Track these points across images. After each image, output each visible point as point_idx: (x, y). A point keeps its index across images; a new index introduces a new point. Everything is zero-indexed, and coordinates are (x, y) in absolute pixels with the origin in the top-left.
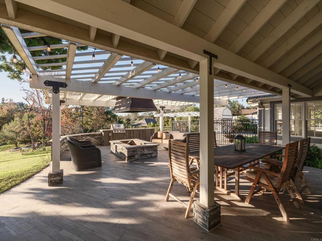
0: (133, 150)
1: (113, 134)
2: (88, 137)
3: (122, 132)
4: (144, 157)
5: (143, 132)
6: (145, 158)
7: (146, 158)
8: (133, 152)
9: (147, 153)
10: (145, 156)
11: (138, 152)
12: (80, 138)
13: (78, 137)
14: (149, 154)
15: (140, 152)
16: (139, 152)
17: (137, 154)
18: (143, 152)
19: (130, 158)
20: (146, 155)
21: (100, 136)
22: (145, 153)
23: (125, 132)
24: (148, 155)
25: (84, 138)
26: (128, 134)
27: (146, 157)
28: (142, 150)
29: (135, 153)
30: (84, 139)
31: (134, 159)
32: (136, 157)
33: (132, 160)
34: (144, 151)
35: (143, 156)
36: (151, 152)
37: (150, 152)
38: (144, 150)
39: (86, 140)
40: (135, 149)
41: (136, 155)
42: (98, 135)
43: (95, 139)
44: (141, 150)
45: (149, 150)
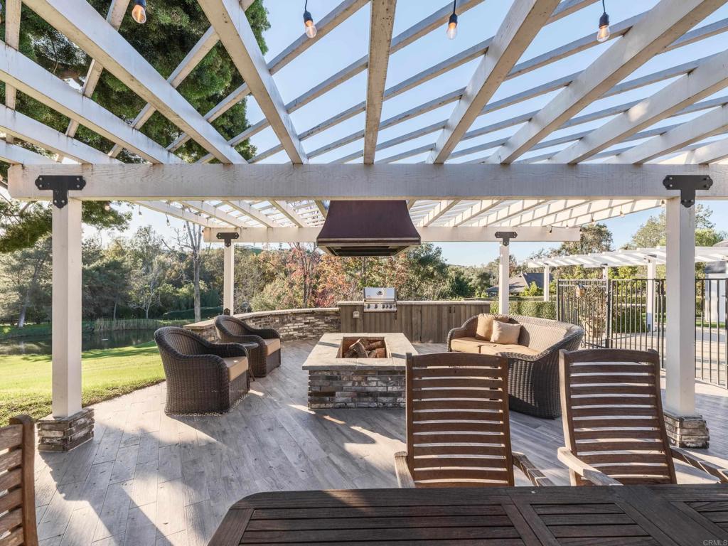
0: (329, 374)
1: (363, 314)
2: (309, 318)
3: (388, 309)
4: (366, 402)
5: (450, 311)
6: (369, 407)
7: (378, 408)
8: (327, 383)
9: (380, 389)
10: (370, 399)
11: (345, 382)
12: (291, 319)
13: (285, 317)
14: (386, 394)
15: (353, 385)
16: (350, 384)
17: (342, 389)
18: (363, 384)
19: (317, 398)
20: (374, 395)
21: (336, 318)
22: (371, 389)
23: (395, 309)
24: (384, 399)
25: (299, 319)
26: (403, 315)
27: (376, 405)
28: (360, 378)
29: (336, 384)
30: (300, 321)
31: (331, 405)
32: (340, 398)
33: (323, 405)
34: (368, 382)
35: (365, 399)
36: (395, 389)
37: (390, 389)
38: (369, 379)
39: (306, 323)
40: (335, 374)
41: (337, 393)
42: (333, 315)
43: (326, 323)
44: (354, 379)
45: (387, 382)
